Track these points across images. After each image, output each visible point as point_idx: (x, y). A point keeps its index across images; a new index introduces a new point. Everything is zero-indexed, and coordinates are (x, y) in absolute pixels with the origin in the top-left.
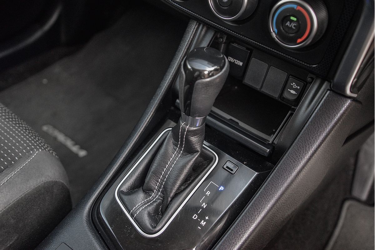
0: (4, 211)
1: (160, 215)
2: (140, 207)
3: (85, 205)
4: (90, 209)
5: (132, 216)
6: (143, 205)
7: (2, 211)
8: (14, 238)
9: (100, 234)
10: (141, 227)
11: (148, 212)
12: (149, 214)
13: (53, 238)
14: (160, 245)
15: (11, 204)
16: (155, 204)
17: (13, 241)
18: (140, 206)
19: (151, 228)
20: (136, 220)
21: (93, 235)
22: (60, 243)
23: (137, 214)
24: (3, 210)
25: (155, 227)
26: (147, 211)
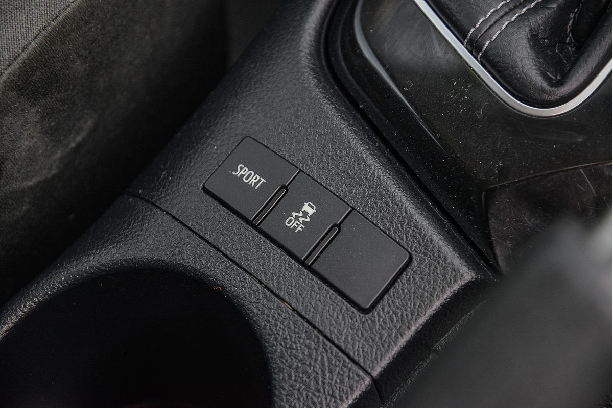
0: (54, 29)
1: (569, 44)
2: (502, 17)
3: (303, 20)
4: (319, 32)
5: (474, 47)
6: (511, 10)
7: (49, 29)
8: (86, 123)
9: (361, 111)
10: (508, 83)
11: (531, 30)
12: (534, 40)
13: (210, 122)
14: (580, 140)
15: (69, 6)
16: (555, 6)
17: (84, 134)
18: (502, 13)
19: (545, 85)
20: (488, 61)
21: (340, 111)
22: (239, 138)
23: (494, 38)
24: (49, 24)
25: (560, 83)
26: (527, 29)
